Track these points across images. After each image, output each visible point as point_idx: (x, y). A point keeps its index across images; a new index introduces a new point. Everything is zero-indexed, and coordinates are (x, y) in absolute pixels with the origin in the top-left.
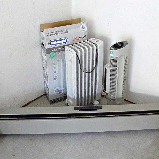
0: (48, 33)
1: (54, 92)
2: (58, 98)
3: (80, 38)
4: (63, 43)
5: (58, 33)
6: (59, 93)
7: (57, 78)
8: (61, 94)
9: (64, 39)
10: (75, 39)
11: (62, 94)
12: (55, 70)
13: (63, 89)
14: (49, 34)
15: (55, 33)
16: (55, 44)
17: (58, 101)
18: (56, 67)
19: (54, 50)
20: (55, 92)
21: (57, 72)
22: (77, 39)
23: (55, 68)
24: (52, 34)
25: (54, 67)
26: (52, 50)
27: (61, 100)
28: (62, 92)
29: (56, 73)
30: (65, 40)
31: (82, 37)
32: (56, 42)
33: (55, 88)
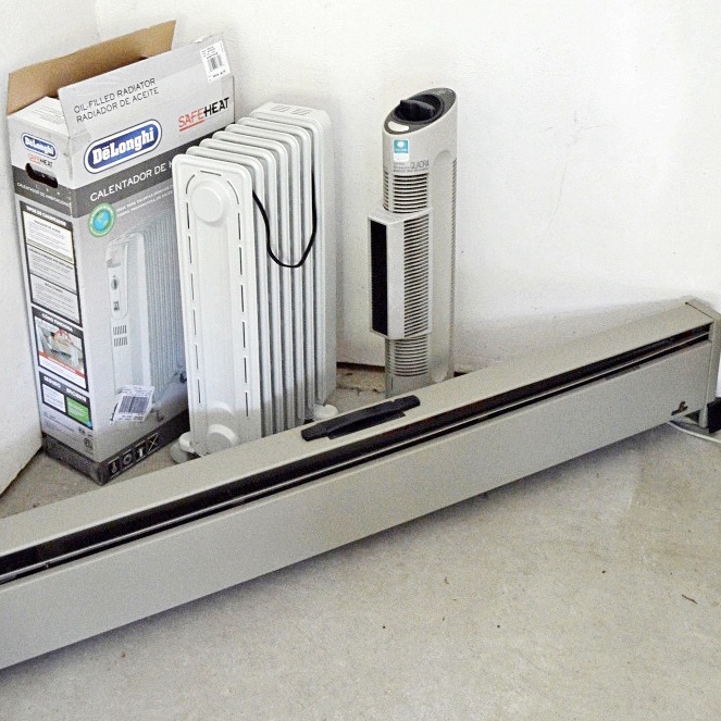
0: (78, 108)
1: (118, 416)
2: (132, 446)
3: (205, 112)
4: (145, 147)
5: (117, 99)
6: (135, 415)
7: (123, 335)
8: (144, 416)
9: (146, 129)
10: (188, 124)
11: (147, 418)
12: (114, 295)
13: (153, 388)
14: (82, 113)
15: (108, 102)
16: (111, 160)
17: (135, 459)
18: (119, 278)
19: (107, 192)
20: (120, 415)
21: (123, 305)
22: (196, 120)
23: (115, 284)
24: (94, 108)
25: (111, 279)
26: (101, 194)
27: (144, 452)
28: (150, 406)
29: (118, 312)
30: (152, 133)
31: (213, 110)
32: (116, 146)
33: (120, 392)
